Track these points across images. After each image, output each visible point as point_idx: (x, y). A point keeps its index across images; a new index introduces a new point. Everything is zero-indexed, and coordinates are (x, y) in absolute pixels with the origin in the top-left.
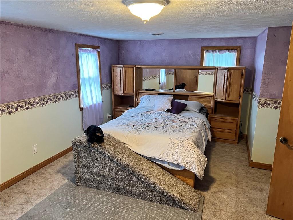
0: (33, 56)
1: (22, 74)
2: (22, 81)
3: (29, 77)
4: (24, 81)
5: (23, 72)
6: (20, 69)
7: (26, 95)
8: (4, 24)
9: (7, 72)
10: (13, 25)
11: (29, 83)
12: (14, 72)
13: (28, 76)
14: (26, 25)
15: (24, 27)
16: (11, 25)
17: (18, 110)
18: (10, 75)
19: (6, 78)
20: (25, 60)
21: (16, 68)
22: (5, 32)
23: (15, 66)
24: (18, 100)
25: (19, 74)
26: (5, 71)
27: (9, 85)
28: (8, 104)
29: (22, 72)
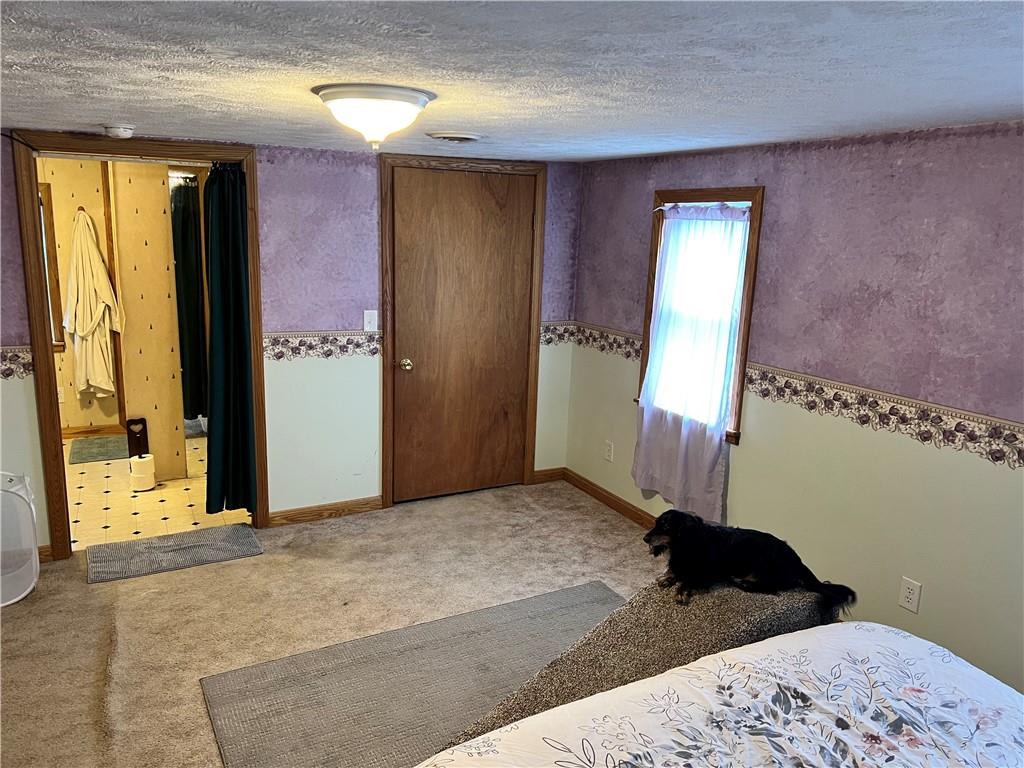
0: (1008, 246)
1: (938, 309)
2: (930, 334)
3: (964, 325)
4: (937, 336)
5: (946, 304)
6: (936, 290)
7: (931, 388)
8: (921, 139)
9: (887, 295)
10: (955, 134)
11: (958, 349)
12: (912, 297)
13: (963, 322)
14: (1012, 123)
15: (998, 134)
16: (948, 135)
17: (888, 424)
18: (895, 307)
19: (879, 312)
20: (965, 259)
21: (921, 285)
22: (918, 166)
23: (922, 277)
24: (898, 392)
25: (925, 307)
26: (883, 290)
27: (882, 335)
28: (864, 391)
29: (942, 302)
